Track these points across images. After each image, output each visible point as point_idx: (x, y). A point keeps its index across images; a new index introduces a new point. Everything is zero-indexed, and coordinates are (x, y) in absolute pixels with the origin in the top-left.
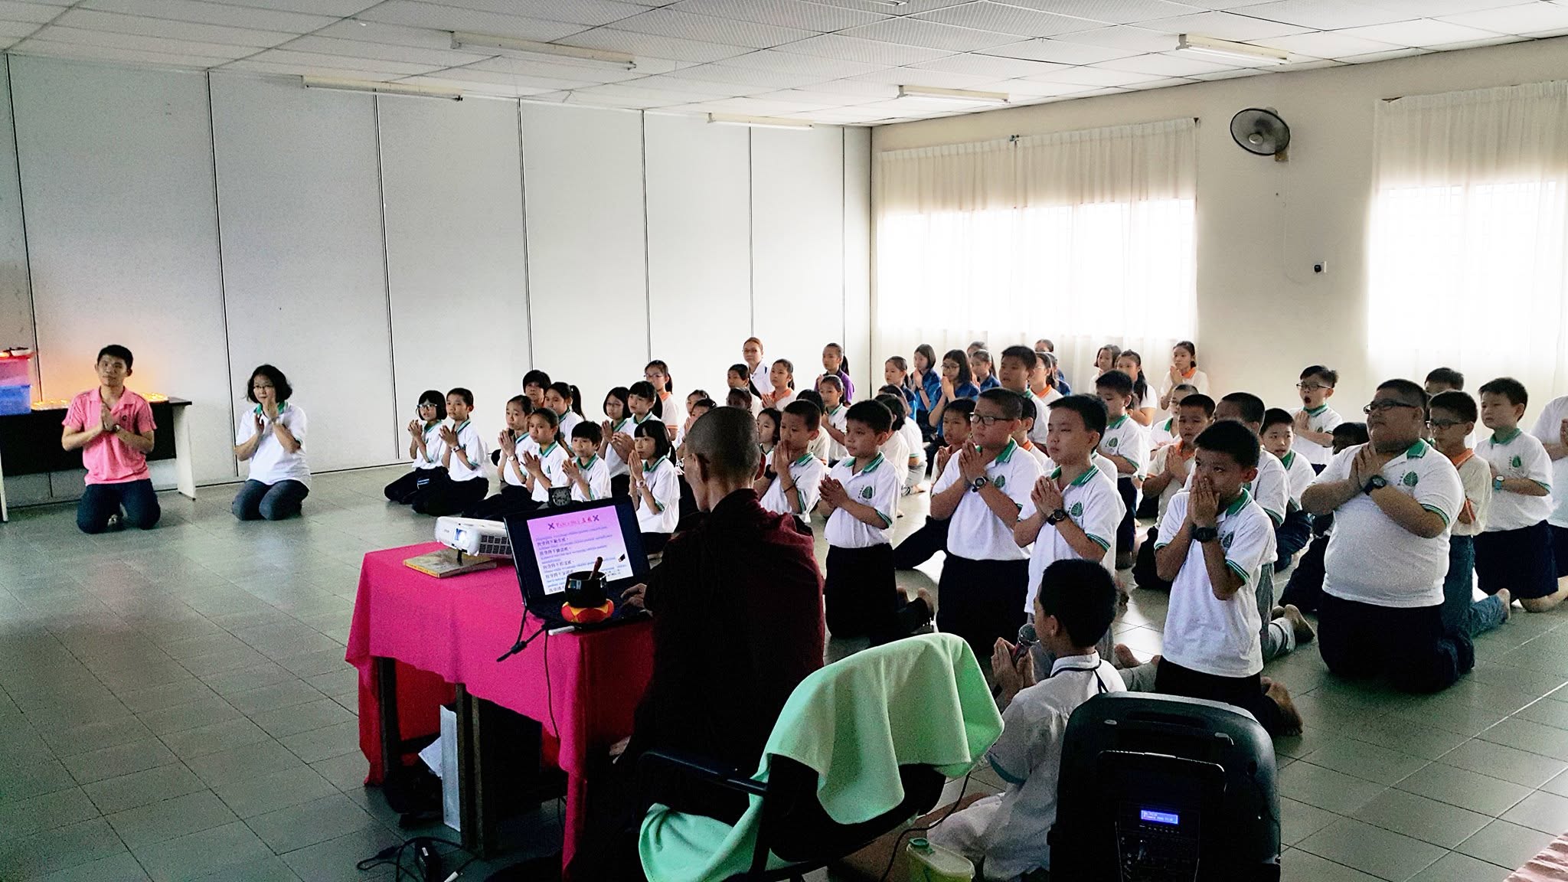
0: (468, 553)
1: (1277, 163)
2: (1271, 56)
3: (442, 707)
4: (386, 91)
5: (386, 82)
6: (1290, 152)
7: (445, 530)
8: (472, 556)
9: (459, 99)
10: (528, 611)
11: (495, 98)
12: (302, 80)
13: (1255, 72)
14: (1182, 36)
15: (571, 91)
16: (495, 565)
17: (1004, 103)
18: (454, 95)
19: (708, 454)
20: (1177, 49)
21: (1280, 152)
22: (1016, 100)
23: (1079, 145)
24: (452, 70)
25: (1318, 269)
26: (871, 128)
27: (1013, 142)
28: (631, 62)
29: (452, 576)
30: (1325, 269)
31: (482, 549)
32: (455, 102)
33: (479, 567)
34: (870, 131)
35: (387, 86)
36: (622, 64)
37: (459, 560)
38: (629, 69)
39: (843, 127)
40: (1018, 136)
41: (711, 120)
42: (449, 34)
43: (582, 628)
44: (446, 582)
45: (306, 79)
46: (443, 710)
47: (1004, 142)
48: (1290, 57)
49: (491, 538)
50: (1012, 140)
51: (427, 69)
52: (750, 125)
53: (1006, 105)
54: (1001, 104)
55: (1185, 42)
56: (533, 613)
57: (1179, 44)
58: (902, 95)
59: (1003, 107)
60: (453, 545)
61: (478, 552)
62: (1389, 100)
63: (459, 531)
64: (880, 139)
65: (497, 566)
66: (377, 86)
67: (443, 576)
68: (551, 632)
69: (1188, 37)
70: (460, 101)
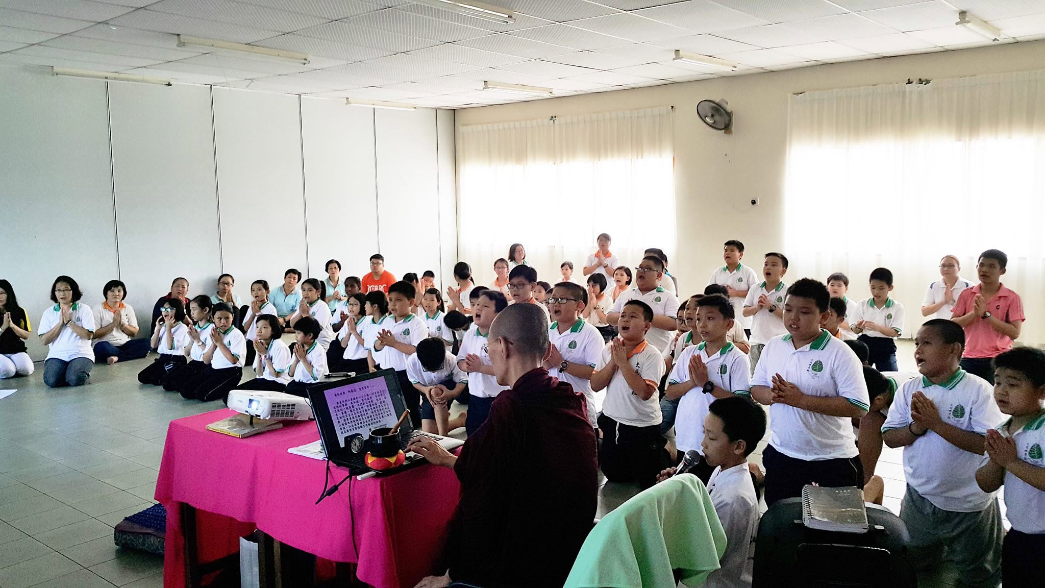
0: (261, 418)
1: (726, 135)
2: (727, 65)
3: (241, 538)
4: (115, 79)
5: (116, 72)
6: (733, 128)
7: (239, 401)
8: (264, 419)
9: (169, 84)
10: (330, 461)
11: (193, 84)
12: (52, 69)
13: (712, 76)
14: (677, 51)
15: (253, 79)
16: (281, 426)
17: (551, 94)
18: (164, 81)
19: (511, 338)
20: (674, 59)
21: (727, 128)
22: (557, 93)
23: (596, 123)
24: (170, 63)
25: (754, 202)
26: (454, 110)
27: (552, 121)
28: (305, 59)
29: (251, 436)
30: (758, 202)
31: (272, 413)
32: (166, 86)
33: (270, 428)
34: (454, 112)
35: (116, 75)
36: (299, 61)
37: (251, 423)
38: (304, 64)
39: (436, 109)
40: (555, 117)
41: (348, 103)
42: (176, 37)
43: (384, 473)
44: (245, 441)
45: (56, 69)
46: (243, 542)
47: (547, 121)
48: (738, 66)
49: (279, 404)
50: (551, 120)
51: (153, 62)
52: (374, 106)
53: (552, 96)
54: (547, 95)
55: (679, 55)
56: (334, 462)
57: (674, 57)
58: (486, 87)
59: (549, 97)
60: (247, 412)
61: (269, 417)
62: (797, 94)
63: (251, 401)
64: (460, 118)
65: (283, 426)
66: (108, 75)
67: (244, 437)
68: (359, 478)
69: (681, 52)
70: (170, 86)
